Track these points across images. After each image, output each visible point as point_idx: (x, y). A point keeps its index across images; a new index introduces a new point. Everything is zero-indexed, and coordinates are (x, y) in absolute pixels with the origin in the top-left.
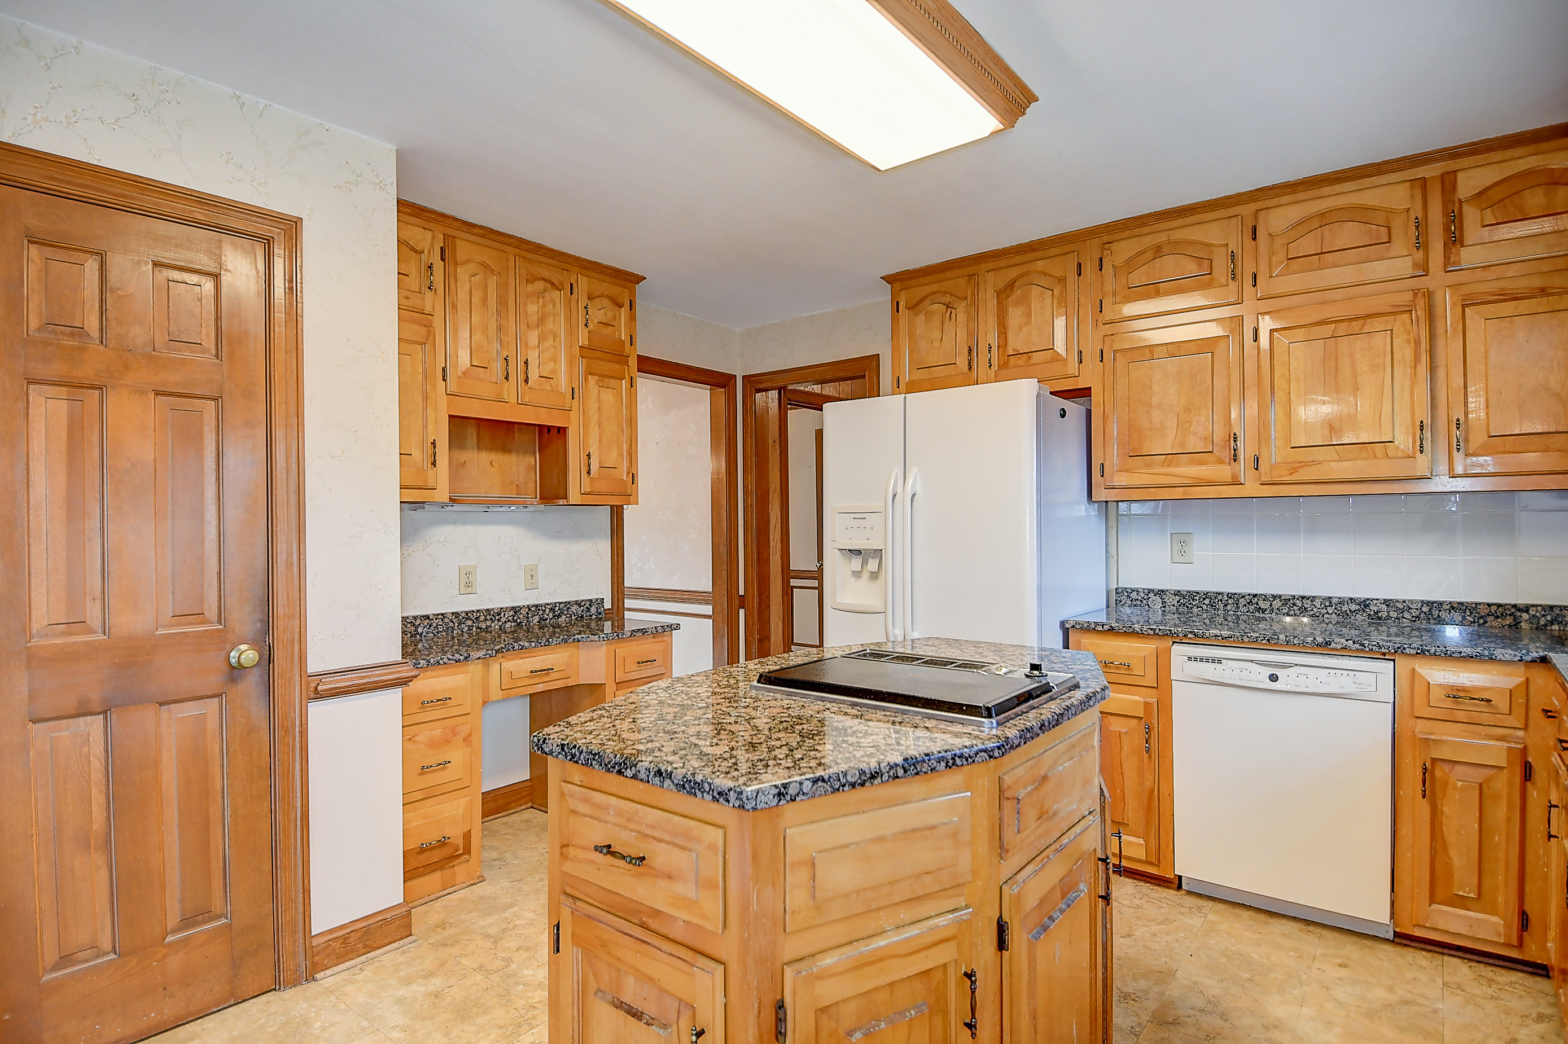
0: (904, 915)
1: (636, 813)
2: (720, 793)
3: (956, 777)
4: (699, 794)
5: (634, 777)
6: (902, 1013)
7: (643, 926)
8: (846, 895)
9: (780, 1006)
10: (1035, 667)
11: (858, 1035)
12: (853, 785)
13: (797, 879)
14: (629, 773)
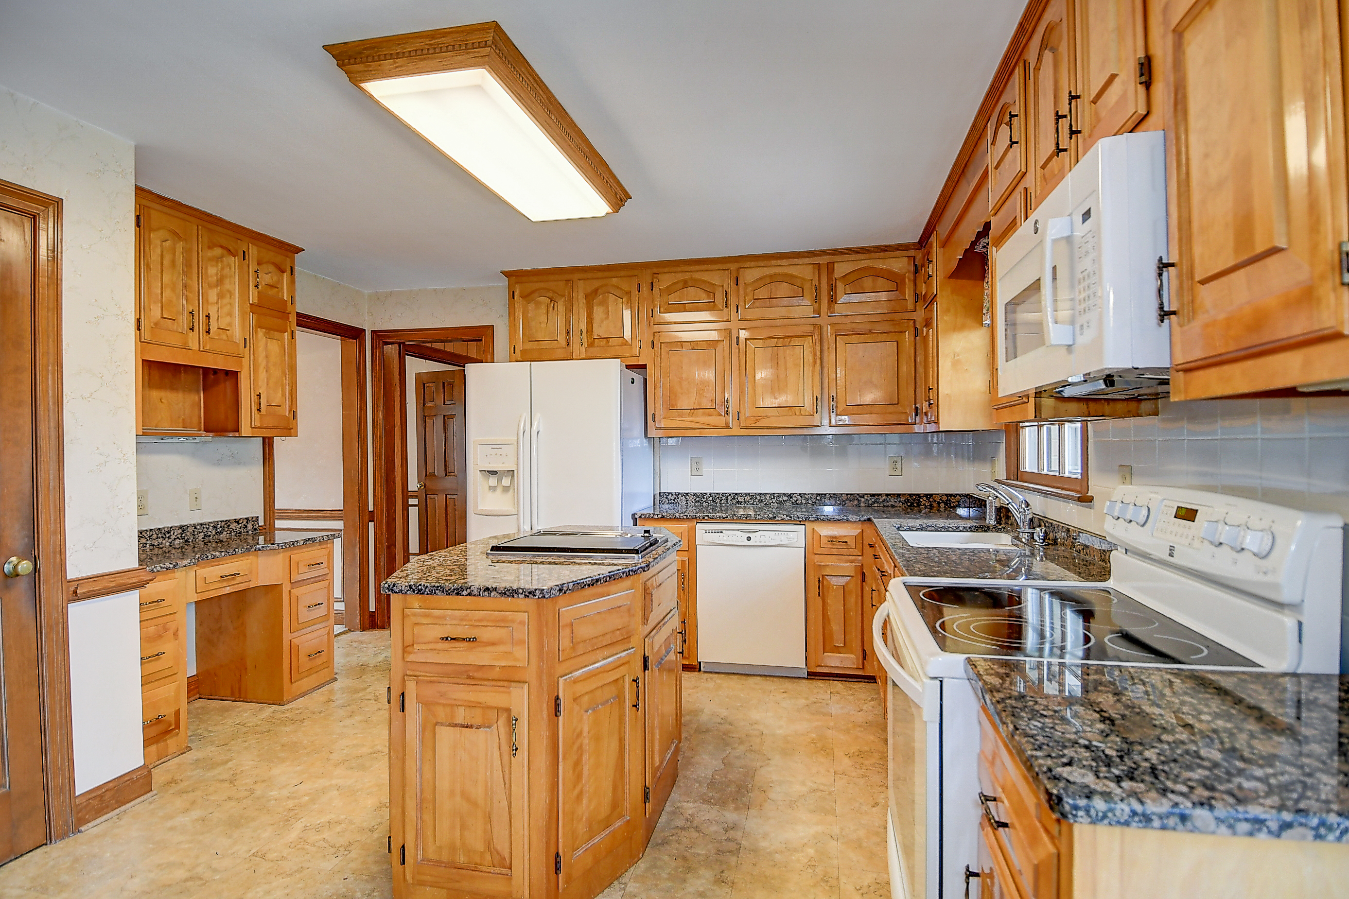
0: (606, 652)
1: (467, 615)
2: (530, 593)
3: (627, 583)
4: (516, 596)
5: (469, 594)
6: (607, 701)
7: (469, 677)
8: (585, 641)
9: (557, 698)
10: (646, 532)
11: (590, 711)
12: (589, 585)
13: (565, 633)
14: (465, 593)
